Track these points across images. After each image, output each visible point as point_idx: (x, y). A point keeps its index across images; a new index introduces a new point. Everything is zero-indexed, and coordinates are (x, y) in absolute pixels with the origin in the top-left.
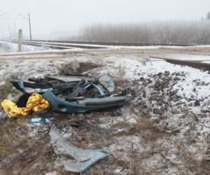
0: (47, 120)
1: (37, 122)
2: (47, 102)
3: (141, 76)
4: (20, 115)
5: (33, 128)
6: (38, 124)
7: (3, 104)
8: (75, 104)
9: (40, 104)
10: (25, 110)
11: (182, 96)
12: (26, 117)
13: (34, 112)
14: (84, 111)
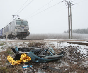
0: (30, 66)
1: (26, 68)
2: (30, 58)
3: (61, 48)
4: (17, 64)
5: (24, 70)
6: (27, 68)
7: (8, 59)
8: (43, 58)
9: (26, 59)
10: (19, 62)
11: (83, 54)
12: (20, 65)
13: (23, 62)
14: (46, 62)
